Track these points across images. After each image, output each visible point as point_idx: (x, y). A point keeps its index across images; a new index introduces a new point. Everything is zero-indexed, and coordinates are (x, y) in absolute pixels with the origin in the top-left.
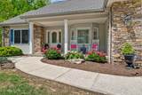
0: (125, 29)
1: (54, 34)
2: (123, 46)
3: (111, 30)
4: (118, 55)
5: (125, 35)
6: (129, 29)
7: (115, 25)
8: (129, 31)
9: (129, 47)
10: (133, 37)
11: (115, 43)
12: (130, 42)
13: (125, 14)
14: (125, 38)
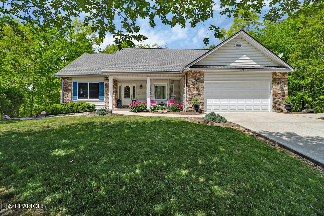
0: (195, 89)
1: (127, 89)
2: (193, 100)
3: (186, 89)
4: (191, 106)
5: (195, 93)
6: (197, 89)
7: (189, 86)
8: (197, 90)
9: (197, 100)
10: (199, 94)
11: (189, 98)
12: (197, 97)
13: (195, 79)
14: (195, 94)
